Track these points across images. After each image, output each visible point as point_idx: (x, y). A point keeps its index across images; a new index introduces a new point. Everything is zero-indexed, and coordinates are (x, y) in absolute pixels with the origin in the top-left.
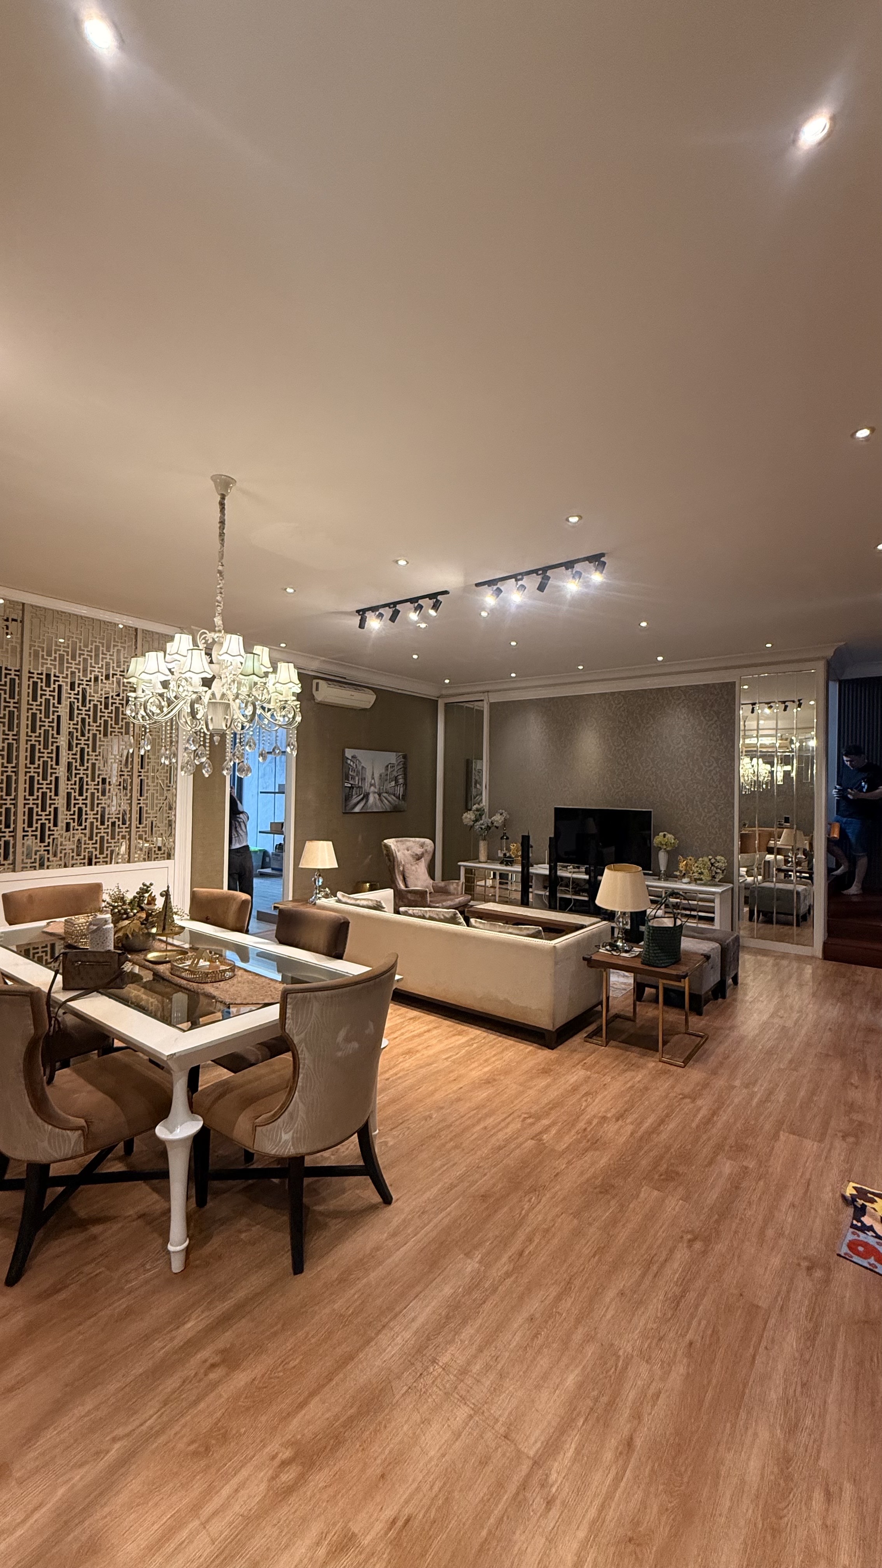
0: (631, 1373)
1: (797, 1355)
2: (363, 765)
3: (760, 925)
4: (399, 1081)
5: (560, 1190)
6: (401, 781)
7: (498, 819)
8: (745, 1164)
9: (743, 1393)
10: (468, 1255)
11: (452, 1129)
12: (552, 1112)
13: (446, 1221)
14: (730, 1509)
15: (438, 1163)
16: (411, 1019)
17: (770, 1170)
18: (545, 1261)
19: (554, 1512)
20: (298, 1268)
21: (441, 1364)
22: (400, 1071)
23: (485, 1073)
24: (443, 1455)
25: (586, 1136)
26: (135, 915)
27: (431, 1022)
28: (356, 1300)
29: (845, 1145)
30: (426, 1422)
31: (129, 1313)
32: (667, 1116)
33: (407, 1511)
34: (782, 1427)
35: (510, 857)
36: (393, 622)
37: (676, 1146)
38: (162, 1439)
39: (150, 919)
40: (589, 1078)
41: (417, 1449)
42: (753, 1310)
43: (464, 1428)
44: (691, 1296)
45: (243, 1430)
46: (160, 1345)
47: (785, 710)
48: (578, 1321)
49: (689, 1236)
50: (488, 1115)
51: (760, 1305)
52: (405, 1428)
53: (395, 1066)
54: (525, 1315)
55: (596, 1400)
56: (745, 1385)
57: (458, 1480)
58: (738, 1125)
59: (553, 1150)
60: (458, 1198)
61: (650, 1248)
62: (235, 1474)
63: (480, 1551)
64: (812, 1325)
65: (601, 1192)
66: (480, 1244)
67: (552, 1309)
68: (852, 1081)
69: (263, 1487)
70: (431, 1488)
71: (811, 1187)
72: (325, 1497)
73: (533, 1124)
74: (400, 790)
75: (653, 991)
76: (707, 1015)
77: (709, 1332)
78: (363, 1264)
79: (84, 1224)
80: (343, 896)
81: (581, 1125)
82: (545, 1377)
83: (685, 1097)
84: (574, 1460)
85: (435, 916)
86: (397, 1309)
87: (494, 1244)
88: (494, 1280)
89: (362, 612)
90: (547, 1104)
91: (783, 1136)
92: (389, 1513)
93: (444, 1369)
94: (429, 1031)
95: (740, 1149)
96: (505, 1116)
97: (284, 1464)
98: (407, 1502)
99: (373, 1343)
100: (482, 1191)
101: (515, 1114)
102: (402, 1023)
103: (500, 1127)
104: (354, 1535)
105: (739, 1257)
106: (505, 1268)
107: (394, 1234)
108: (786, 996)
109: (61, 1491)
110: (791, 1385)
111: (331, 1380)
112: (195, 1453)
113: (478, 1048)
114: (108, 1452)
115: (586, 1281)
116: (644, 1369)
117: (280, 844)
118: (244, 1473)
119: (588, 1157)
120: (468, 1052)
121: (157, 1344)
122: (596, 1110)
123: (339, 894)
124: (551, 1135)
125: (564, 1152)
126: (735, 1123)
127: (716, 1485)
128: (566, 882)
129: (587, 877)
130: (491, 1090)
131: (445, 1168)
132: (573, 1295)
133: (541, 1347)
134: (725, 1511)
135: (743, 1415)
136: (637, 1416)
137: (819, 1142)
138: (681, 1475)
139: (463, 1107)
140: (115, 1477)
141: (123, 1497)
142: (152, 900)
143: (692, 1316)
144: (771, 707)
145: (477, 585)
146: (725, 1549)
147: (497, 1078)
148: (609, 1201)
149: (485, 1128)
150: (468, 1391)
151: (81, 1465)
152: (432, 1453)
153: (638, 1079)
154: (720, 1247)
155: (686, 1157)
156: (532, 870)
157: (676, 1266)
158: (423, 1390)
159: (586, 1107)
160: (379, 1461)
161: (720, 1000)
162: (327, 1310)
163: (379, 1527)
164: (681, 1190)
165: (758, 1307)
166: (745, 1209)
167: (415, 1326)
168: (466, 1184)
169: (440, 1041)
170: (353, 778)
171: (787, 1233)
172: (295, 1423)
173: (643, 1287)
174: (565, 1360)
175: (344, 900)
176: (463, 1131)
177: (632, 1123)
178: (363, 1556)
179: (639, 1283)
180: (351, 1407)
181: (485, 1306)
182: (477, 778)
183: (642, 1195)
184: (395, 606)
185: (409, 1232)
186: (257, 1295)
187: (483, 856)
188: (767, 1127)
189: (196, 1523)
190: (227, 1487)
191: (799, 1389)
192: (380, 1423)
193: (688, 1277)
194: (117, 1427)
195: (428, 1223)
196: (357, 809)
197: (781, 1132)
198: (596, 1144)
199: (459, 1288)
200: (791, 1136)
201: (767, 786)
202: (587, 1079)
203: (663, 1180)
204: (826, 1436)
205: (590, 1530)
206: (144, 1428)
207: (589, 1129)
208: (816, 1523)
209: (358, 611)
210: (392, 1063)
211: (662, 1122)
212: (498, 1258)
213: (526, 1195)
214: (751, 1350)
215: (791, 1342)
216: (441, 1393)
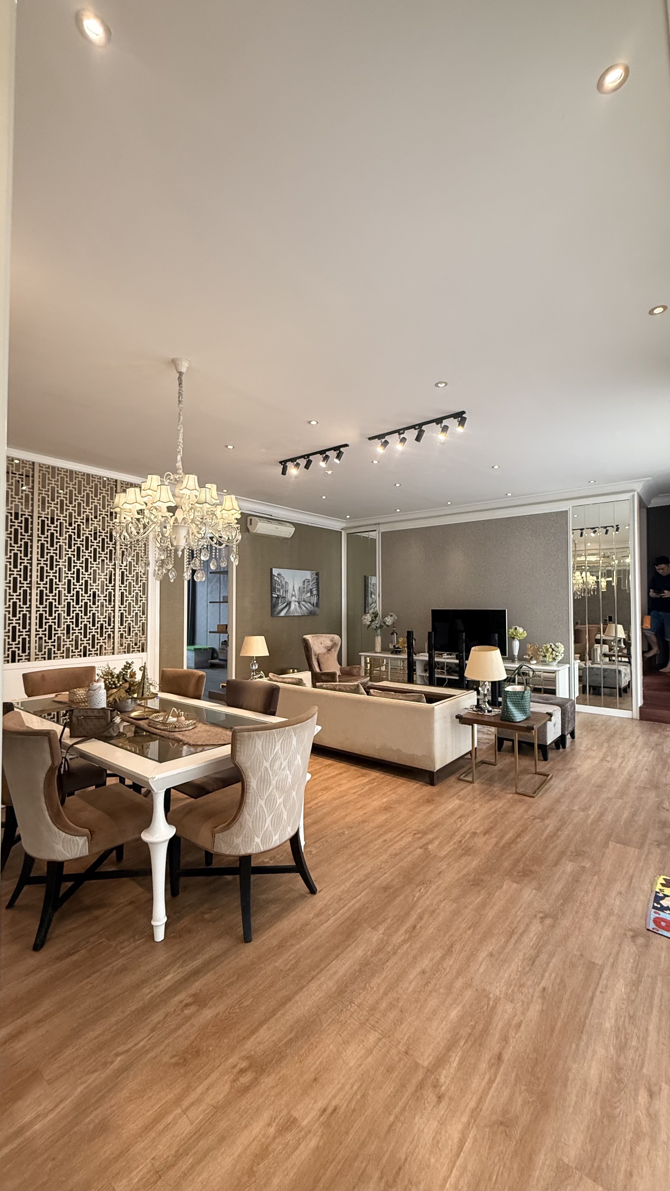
0: (500, 1009)
1: (625, 996)
2: (286, 580)
3: (591, 696)
4: (319, 809)
5: (443, 883)
6: (315, 592)
7: (389, 620)
8: (583, 864)
9: (585, 1023)
10: (374, 928)
11: (360, 841)
12: (436, 829)
13: (357, 906)
14: (576, 1102)
15: (350, 866)
16: (326, 766)
17: (602, 869)
18: (432, 933)
19: (444, 1104)
20: (247, 938)
21: (356, 1003)
22: (320, 802)
23: (383, 803)
24: (360, 1065)
25: (461, 847)
26: (121, 685)
27: (342, 767)
28: (291, 960)
29: (659, 851)
30: (346, 1043)
31: (123, 970)
32: (523, 831)
33: (334, 1103)
34: (614, 1046)
35: (398, 648)
36: (308, 469)
37: (530, 852)
38: (152, 1054)
39: (132, 688)
40: (462, 805)
41: (341, 1061)
42: (591, 966)
43: (375, 1047)
44: (544, 957)
45: (211, 1049)
46: (148, 991)
47: (606, 533)
48: (459, 974)
49: (541, 915)
50: (385, 833)
51: (596, 962)
52: (331, 1046)
53: (315, 798)
54: (418, 970)
55: (473, 1028)
56: (586, 1017)
57: (371, 1082)
58: (577, 837)
59: (436, 856)
60: (365, 889)
61: (512, 923)
62: (206, 1078)
63: (389, 1130)
64: (636, 976)
65: (473, 885)
66: (384, 921)
67: (438, 966)
68: (665, 806)
69: (227, 1087)
70: (352, 1087)
71: (633, 881)
72: (273, 1093)
73: (420, 838)
74: (314, 600)
75: (510, 743)
76: (552, 759)
77: (558, 981)
78: (295, 935)
79: (88, 909)
80: (274, 676)
81: (457, 838)
82: (435, 1012)
83: (536, 818)
84: (458, 1069)
85: (343, 688)
86: (323, 966)
87: (393, 921)
88: (394, 946)
89: (284, 463)
90: (431, 824)
91: (611, 844)
92: (320, 1104)
93: (359, 1007)
94: (340, 774)
95: (579, 854)
96: (399, 832)
97: (242, 1071)
98: (334, 1097)
99: (305, 989)
100: (384, 884)
101: (407, 831)
102: (320, 769)
103: (395, 840)
104: (295, 1119)
105: (579, 929)
106: (403, 937)
107: (317, 915)
108: (613, 746)
109: (80, 1089)
110: (621, 1017)
111: (275, 1014)
112: (177, 1064)
113: (377, 785)
114: (112, 1063)
115: (464, 946)
116: (509, 1007)
117: (225, 641)
118: (214, 1076)
119: (463, 860)
120: (370, 789)
121: (146, 990)
122: (468, 828)
123: (271, 675)
124: (435, 846)
125: (445, 857)
126: (575, 835)
127: (565, 1086)
128: (441, 666)
129: (457, 661)
130: (388, 815)
131: (355, 869)
132: (454, 956)
133: (431, 992)
134: (573, 1103)
135: (585, 1037)
136: (505, 1039)
137: (639, 848)
138: (538, 1079)
139: (368, 827)
140: (119, 1079)
141: (125, 1093)
142: (133, 675)
143: (545, 971)
144: (595, 532)
145: (370, 439)
146: (573, 1130)
147: (393, 806)
148: (480, 891)
149: (385, 841)
150: (377, 1022)
151: (94, 1071)
152: (352, 1064)
153: (500, 805)
154: (565, 923)
155: (537, 860)
156: (415, 657)
157: (531, 935)
158: (344, 1021)
159: (461, 825)
160: (312, 1069)
161: (561, 750)
162: (270, 968)
163: (313, 1114)
164: (535, 884)
165: (594, 963)
166: (583, 896)
167: (336, 977)
168: (371, 880)
169: (349, 781)
170: (279, 590)
171: (616, 912)
172: (249, 1044)
173: (507, 950)
174: (449, 1001)
175: (274, 679)
176: (369, 843)
177: (496, 837)
178: (303, 1133)
179: (504, 948)
180: (291, 1033)
181: (388, 964)
182: (372, 590)
183: (505, 887)
184: (308, 457)
185: (330, 913)
186: (218, 956)
187: (378, 648)
188: (599, 838)
189: (179, 1111)
190: (201, 1087)
191: (627, 1019)
192: (312, 1044)
193: (541, 943)
194: (119, 1047)
195: (344, 907)
196: (282, 614)
197: (610, 843)
198: (468, 851)
199: (369, 950)
200: (618, 845)
201: (594, 593)
202: (460, 806)
203: (520, 876)
204: (648, 1052)
205: (471, 1117)
206: (137, 1047)
207: (463, 841)
208: (641, 1113)
209: (281, 462)
210: (313, 797)
211: (519, 835)
212: (397, 931)
213: (417, 886)
214: (590, 994)
215: (620, 988)
216: (357, 1023)
